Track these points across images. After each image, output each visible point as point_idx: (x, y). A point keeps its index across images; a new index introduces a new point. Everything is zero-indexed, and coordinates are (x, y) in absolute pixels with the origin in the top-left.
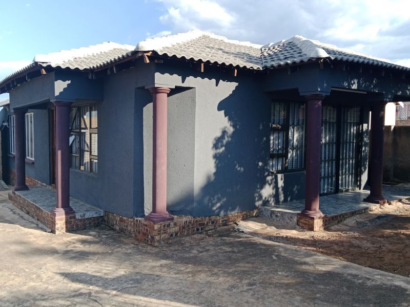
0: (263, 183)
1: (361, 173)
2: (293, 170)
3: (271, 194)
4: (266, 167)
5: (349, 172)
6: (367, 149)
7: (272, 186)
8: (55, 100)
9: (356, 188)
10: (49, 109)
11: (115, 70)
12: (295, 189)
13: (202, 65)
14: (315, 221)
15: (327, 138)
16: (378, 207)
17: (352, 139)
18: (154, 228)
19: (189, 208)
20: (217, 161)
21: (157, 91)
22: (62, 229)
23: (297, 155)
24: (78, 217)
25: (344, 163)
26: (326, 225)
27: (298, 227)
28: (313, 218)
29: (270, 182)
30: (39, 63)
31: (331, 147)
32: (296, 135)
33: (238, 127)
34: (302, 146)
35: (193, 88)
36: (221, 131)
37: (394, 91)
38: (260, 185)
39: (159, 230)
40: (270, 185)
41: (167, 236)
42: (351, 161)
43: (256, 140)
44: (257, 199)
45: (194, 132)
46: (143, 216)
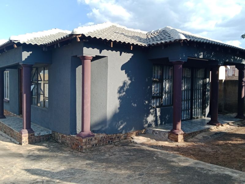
0: (148, 113)
1: (206, 107)
2: (165, 106)
3: (153, 120)
4: (150, 104)
5: (198, 107)
6: (209, 93)
7: (153, 115)
8: (22, 63)
9: (203, 116)
10: (19, 69)
11: (59, 45)
12: (167, 117)
13: (112, 43)
14: (179, 136)
15: (186, 87)
16: (216, 128)
17: (200, 88)
18: (82, 141)
19: (103, 129)
20: (121, 101)
21: (84, 58)
22: (26, 142)
23: (168, 97)
24: (36, 134)
25: (196, 102)
26: (185, 138)
27: (168, 140)
28: (178, 134)
29: (152, 113)
30: (12, 41)
31: (188, 92)
32: (167, 85)
33: (133, 80)
34: (171, 92)
35: (106, 56)
36: (123, 82)
37: (224, 59)
38: (146, 115)
39: (86, 143)
41: (90, 146)
42: (199, 101)
43: (144, 88)
44: (144, 123)
45: (107, 83)
46: (76, 134)
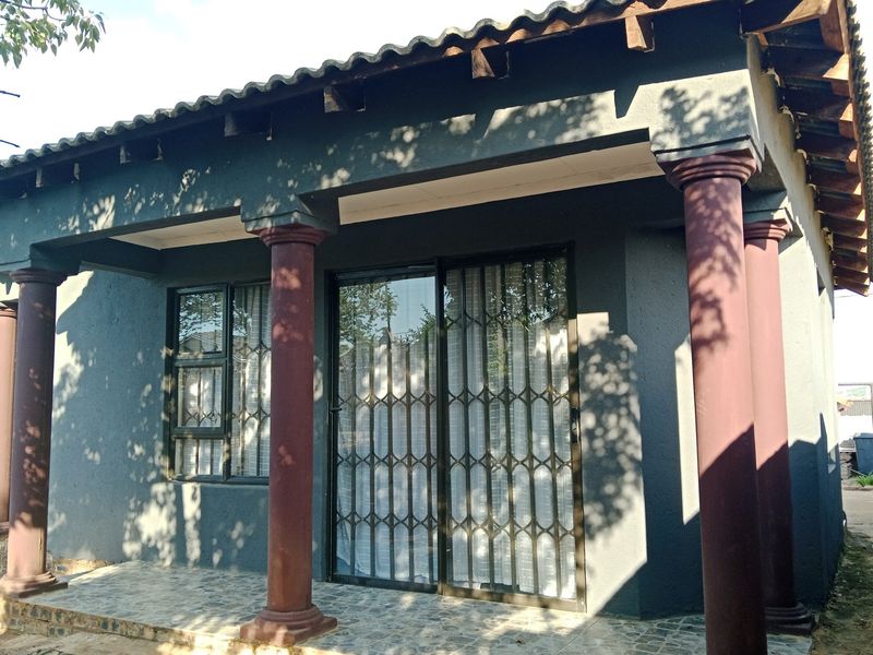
0: (144, 498)
1: (585, 532)
3: (165, 532)
4: (150, 461)
7: (165, 511)
12: (235, 534)
29: (161, 499)
33: (91, 363)
36: (60, 373)
38: (135, 502)
40: (161, 506)
44: (127, 536)
